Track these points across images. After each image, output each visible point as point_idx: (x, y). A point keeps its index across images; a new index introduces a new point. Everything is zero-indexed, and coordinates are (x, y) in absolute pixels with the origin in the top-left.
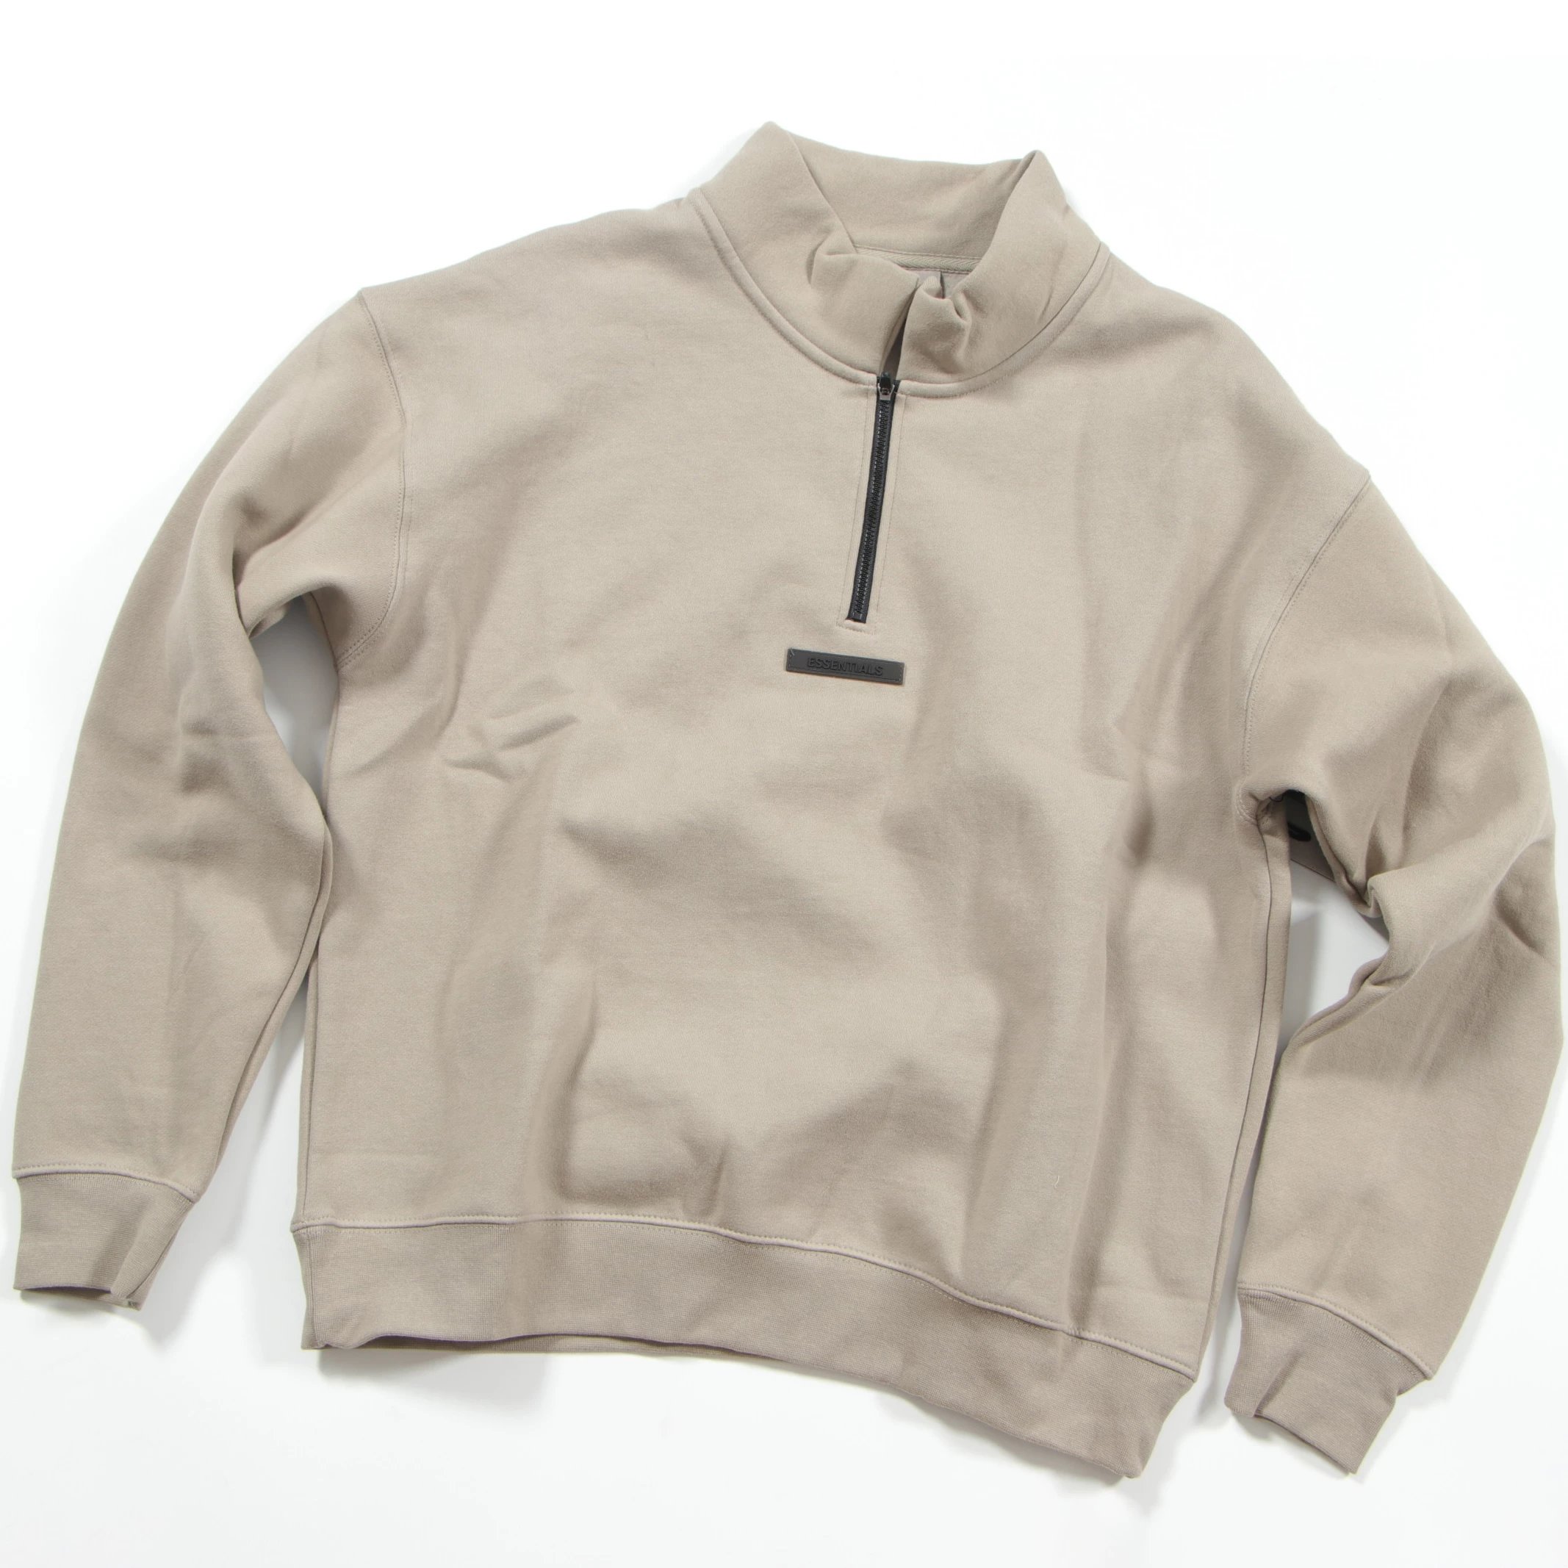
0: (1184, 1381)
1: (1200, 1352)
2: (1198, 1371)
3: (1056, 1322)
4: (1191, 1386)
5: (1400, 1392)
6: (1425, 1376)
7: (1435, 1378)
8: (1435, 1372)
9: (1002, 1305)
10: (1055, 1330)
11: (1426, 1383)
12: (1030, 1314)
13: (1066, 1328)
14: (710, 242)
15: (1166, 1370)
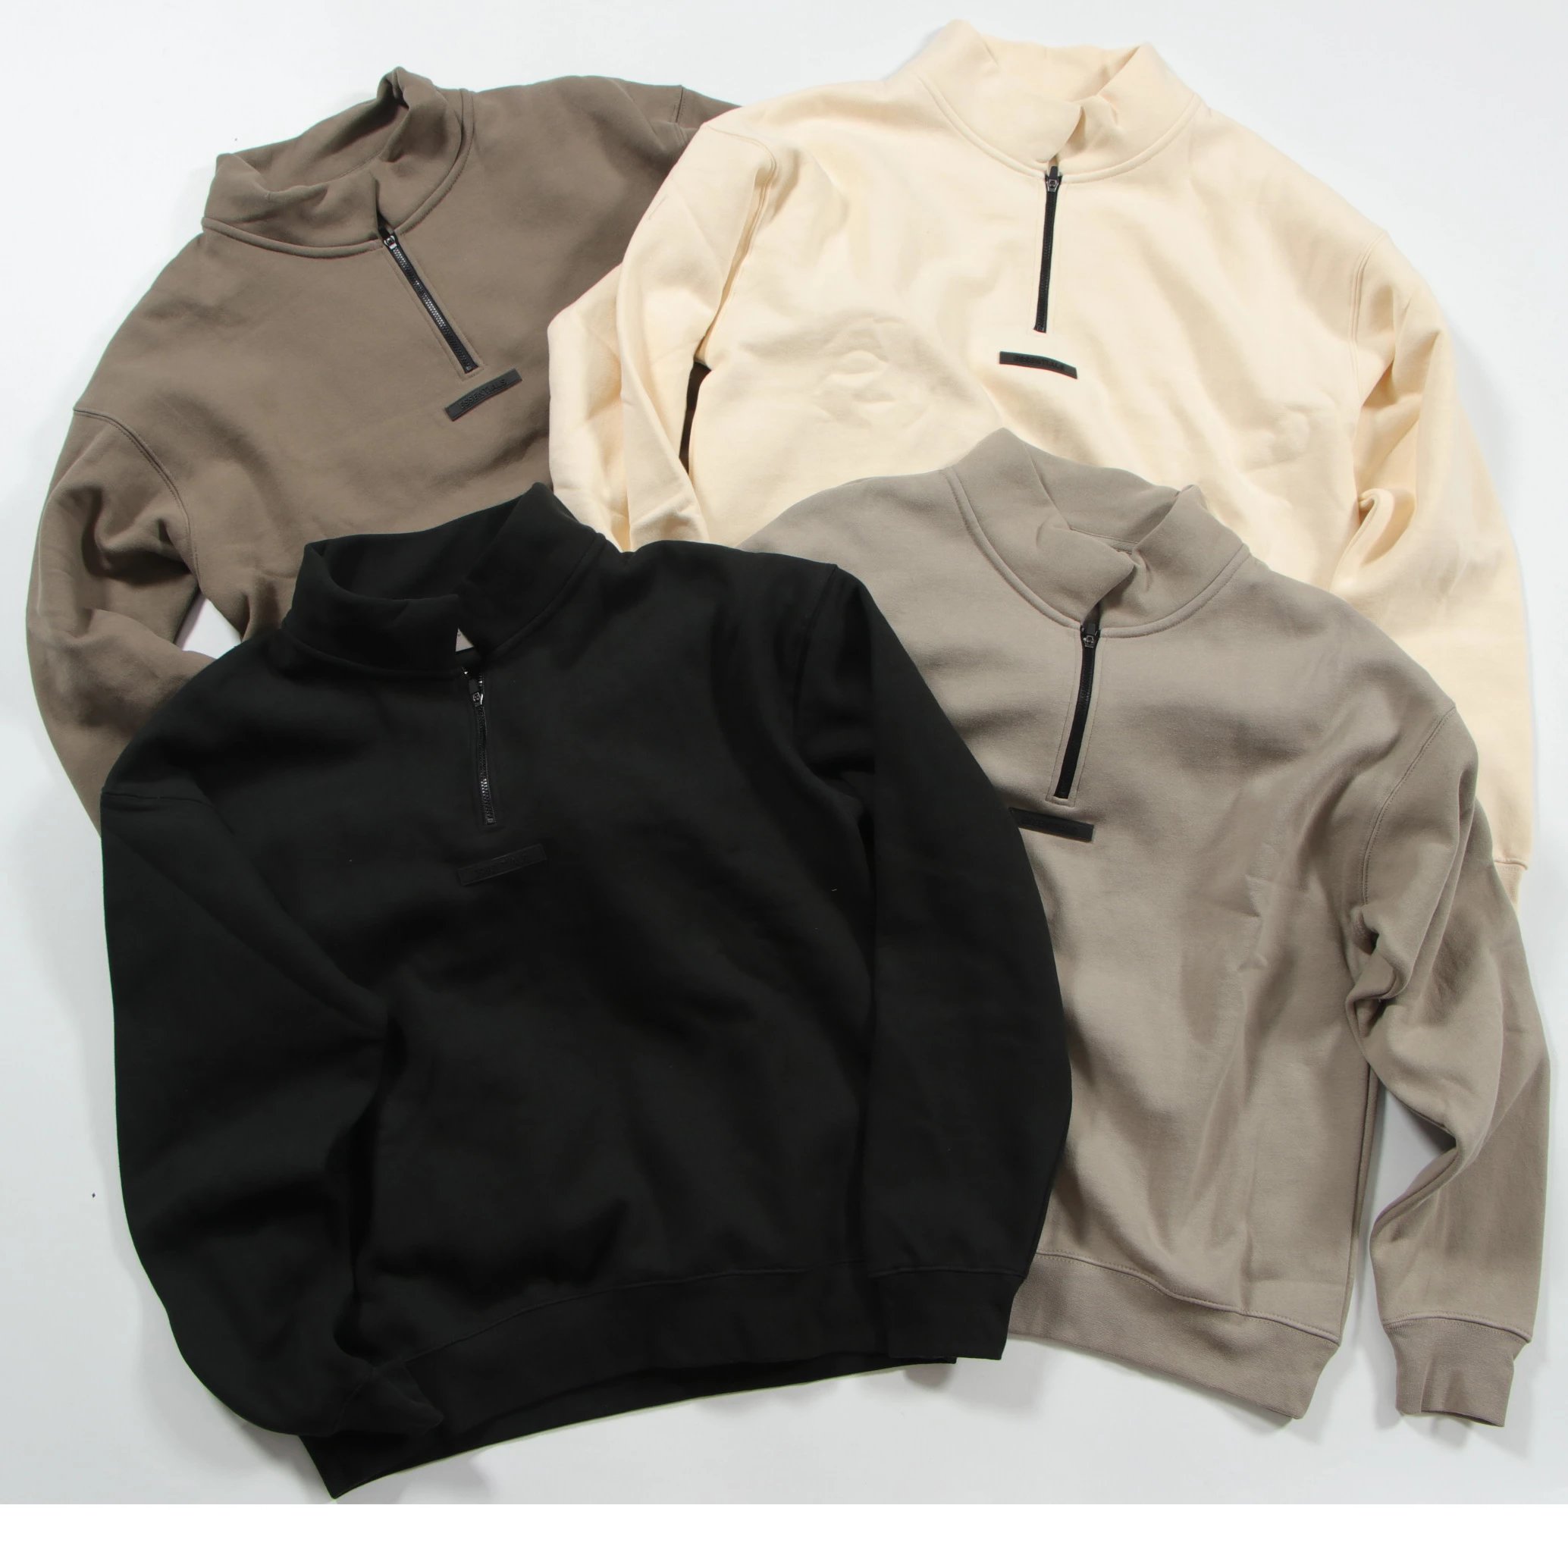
0: (1331, 1344)
1: (1341, 1324)
2: (1340, 1337)
3: (1229, 1305)
4: (1337, 1349)
5: (1515, 1357)
6: (1527, 1341)
7: (1533, 1340)
8: (1531, 1336)
9: (1188, 1297)
10: (1229, 1311)
11: (1527, 1346)
12: (1209, 1301)
13: (1238, 1309)
14: (960, 515)
15: (1316, 1338)
